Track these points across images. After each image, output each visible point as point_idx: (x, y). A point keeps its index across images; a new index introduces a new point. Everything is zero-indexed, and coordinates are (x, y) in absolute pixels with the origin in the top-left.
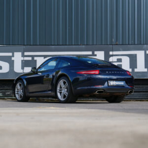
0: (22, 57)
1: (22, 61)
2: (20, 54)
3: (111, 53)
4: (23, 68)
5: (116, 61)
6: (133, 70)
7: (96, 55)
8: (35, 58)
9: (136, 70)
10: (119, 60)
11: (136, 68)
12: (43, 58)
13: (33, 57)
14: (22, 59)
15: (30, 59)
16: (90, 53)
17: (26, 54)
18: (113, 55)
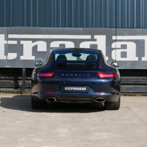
0: (5, 40)
1: (5, 45)
2: (3, 36)
3: (114, 38)
4: (6, 54)
5: (120, 47)
6: (140, 59)
7: (95, 40)
8: (22, 42)
9: (143, 59)
10: (124, 47)
11: (144, 56)
12: (31, 42)
13: (19, 40)
14: (6, 42)
15: (15, 42)
16: (89, 37)
17: (10, 36)
18: (116, 41)
